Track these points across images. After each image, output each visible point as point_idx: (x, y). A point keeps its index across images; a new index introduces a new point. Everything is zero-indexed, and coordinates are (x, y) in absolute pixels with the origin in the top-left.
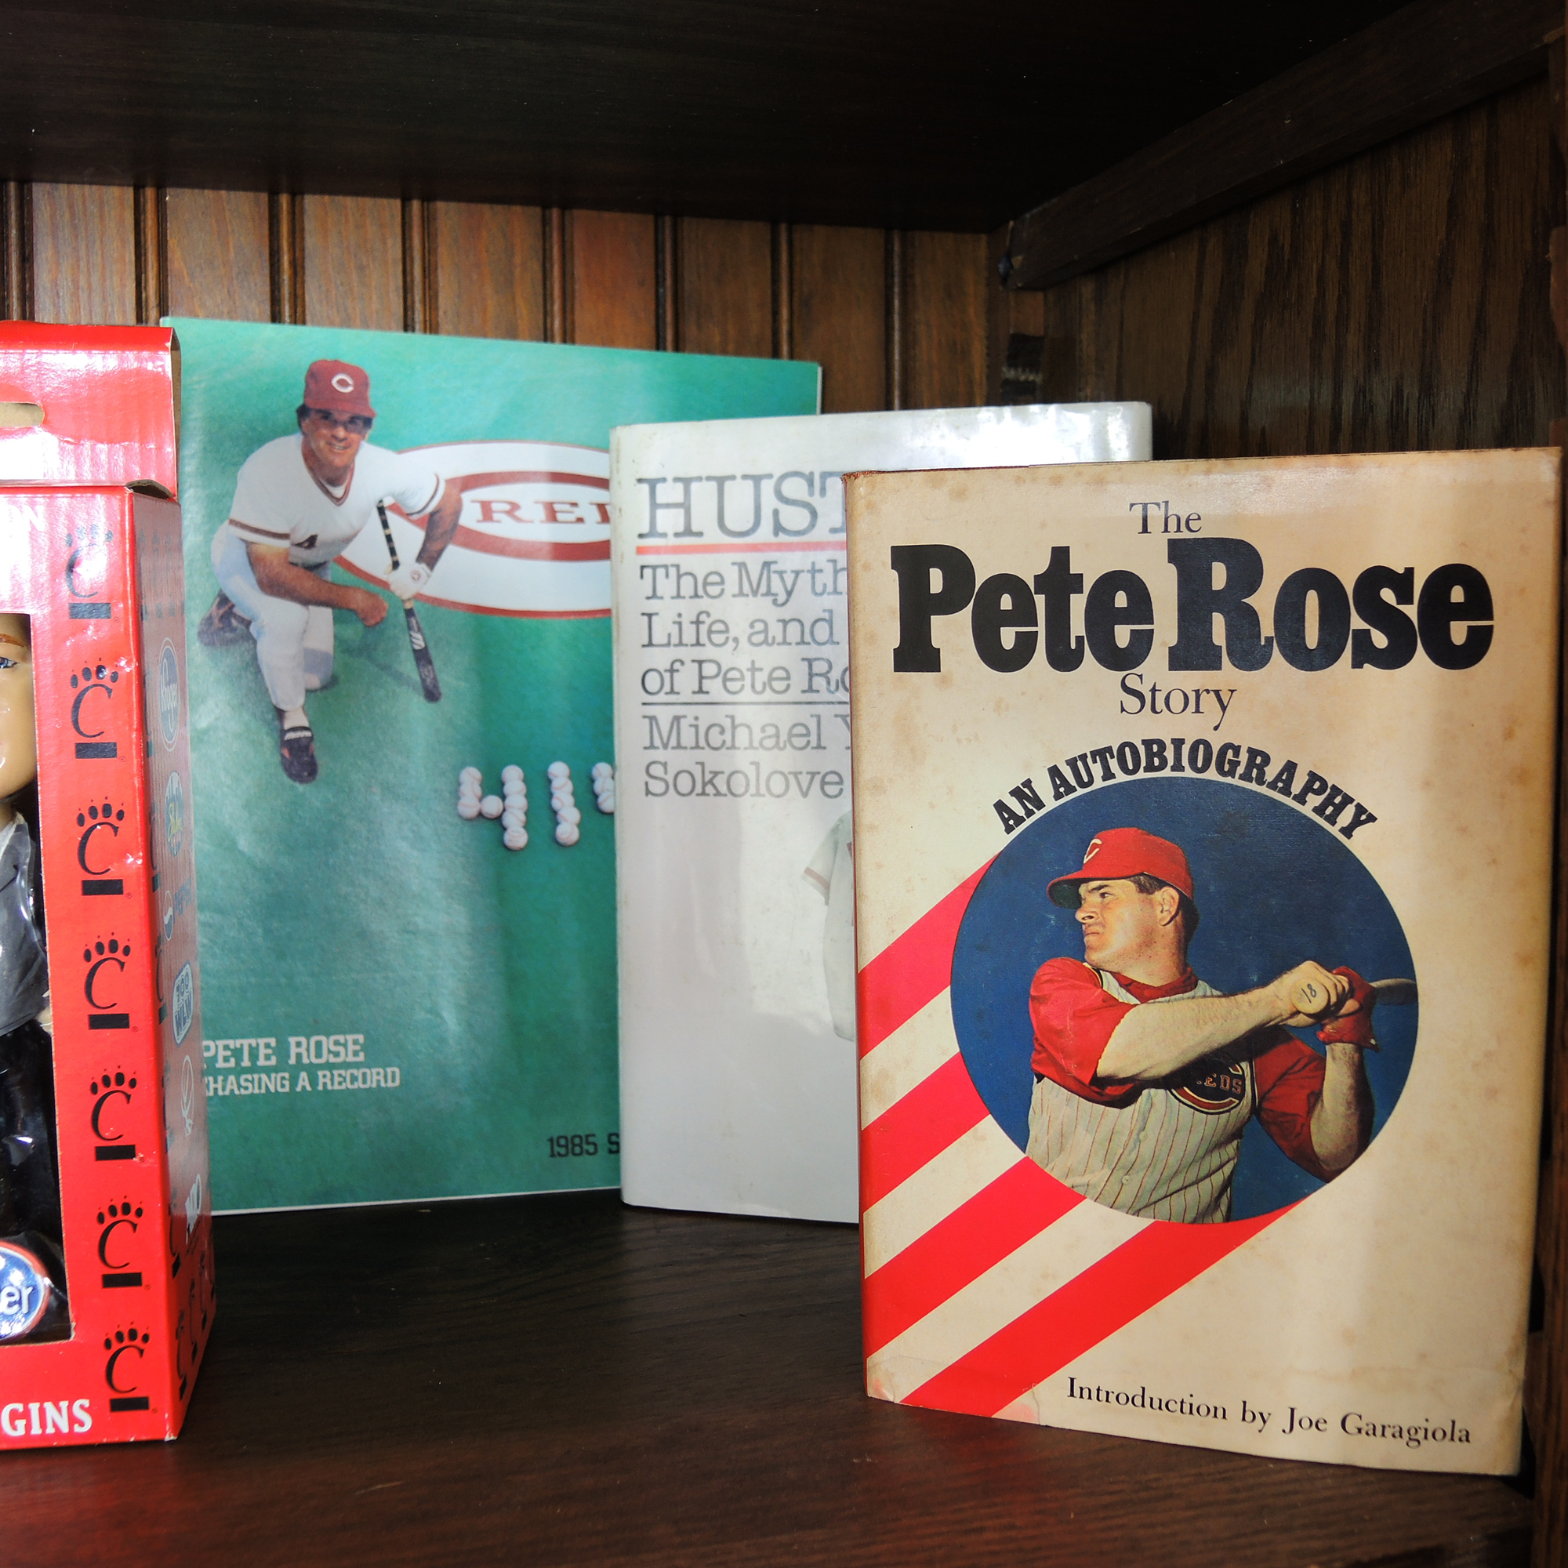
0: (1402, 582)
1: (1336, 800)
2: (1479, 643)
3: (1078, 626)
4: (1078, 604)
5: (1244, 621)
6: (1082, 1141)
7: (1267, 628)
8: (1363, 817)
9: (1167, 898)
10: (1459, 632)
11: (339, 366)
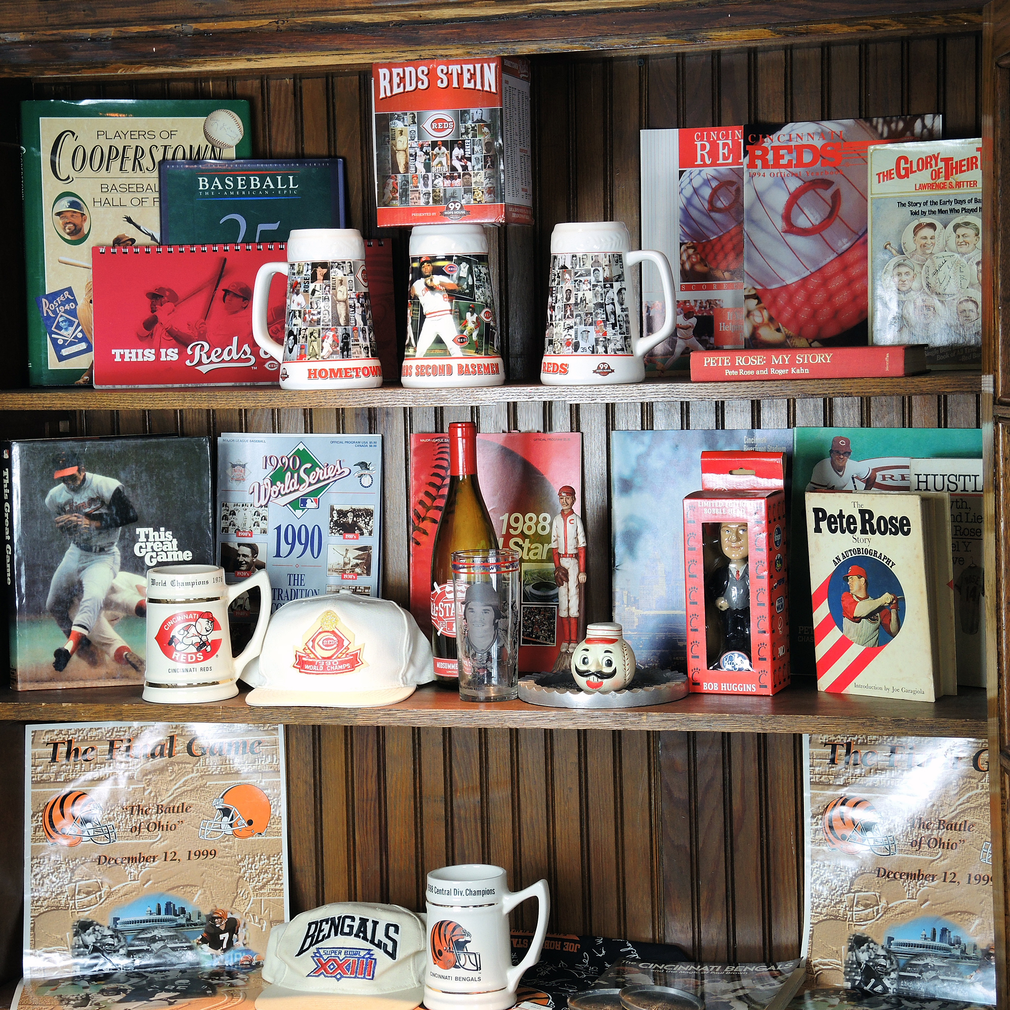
0: (896, 519)
1: (889, 561)
2: (909, 530)
3: (845, 525)
4: (844, 520)
5: (871, 525)
6: (852, 630)
7: (875, 527)
8: (893, 564)
9: (863, 579)
10: (906, 529)
11: (841, 438)
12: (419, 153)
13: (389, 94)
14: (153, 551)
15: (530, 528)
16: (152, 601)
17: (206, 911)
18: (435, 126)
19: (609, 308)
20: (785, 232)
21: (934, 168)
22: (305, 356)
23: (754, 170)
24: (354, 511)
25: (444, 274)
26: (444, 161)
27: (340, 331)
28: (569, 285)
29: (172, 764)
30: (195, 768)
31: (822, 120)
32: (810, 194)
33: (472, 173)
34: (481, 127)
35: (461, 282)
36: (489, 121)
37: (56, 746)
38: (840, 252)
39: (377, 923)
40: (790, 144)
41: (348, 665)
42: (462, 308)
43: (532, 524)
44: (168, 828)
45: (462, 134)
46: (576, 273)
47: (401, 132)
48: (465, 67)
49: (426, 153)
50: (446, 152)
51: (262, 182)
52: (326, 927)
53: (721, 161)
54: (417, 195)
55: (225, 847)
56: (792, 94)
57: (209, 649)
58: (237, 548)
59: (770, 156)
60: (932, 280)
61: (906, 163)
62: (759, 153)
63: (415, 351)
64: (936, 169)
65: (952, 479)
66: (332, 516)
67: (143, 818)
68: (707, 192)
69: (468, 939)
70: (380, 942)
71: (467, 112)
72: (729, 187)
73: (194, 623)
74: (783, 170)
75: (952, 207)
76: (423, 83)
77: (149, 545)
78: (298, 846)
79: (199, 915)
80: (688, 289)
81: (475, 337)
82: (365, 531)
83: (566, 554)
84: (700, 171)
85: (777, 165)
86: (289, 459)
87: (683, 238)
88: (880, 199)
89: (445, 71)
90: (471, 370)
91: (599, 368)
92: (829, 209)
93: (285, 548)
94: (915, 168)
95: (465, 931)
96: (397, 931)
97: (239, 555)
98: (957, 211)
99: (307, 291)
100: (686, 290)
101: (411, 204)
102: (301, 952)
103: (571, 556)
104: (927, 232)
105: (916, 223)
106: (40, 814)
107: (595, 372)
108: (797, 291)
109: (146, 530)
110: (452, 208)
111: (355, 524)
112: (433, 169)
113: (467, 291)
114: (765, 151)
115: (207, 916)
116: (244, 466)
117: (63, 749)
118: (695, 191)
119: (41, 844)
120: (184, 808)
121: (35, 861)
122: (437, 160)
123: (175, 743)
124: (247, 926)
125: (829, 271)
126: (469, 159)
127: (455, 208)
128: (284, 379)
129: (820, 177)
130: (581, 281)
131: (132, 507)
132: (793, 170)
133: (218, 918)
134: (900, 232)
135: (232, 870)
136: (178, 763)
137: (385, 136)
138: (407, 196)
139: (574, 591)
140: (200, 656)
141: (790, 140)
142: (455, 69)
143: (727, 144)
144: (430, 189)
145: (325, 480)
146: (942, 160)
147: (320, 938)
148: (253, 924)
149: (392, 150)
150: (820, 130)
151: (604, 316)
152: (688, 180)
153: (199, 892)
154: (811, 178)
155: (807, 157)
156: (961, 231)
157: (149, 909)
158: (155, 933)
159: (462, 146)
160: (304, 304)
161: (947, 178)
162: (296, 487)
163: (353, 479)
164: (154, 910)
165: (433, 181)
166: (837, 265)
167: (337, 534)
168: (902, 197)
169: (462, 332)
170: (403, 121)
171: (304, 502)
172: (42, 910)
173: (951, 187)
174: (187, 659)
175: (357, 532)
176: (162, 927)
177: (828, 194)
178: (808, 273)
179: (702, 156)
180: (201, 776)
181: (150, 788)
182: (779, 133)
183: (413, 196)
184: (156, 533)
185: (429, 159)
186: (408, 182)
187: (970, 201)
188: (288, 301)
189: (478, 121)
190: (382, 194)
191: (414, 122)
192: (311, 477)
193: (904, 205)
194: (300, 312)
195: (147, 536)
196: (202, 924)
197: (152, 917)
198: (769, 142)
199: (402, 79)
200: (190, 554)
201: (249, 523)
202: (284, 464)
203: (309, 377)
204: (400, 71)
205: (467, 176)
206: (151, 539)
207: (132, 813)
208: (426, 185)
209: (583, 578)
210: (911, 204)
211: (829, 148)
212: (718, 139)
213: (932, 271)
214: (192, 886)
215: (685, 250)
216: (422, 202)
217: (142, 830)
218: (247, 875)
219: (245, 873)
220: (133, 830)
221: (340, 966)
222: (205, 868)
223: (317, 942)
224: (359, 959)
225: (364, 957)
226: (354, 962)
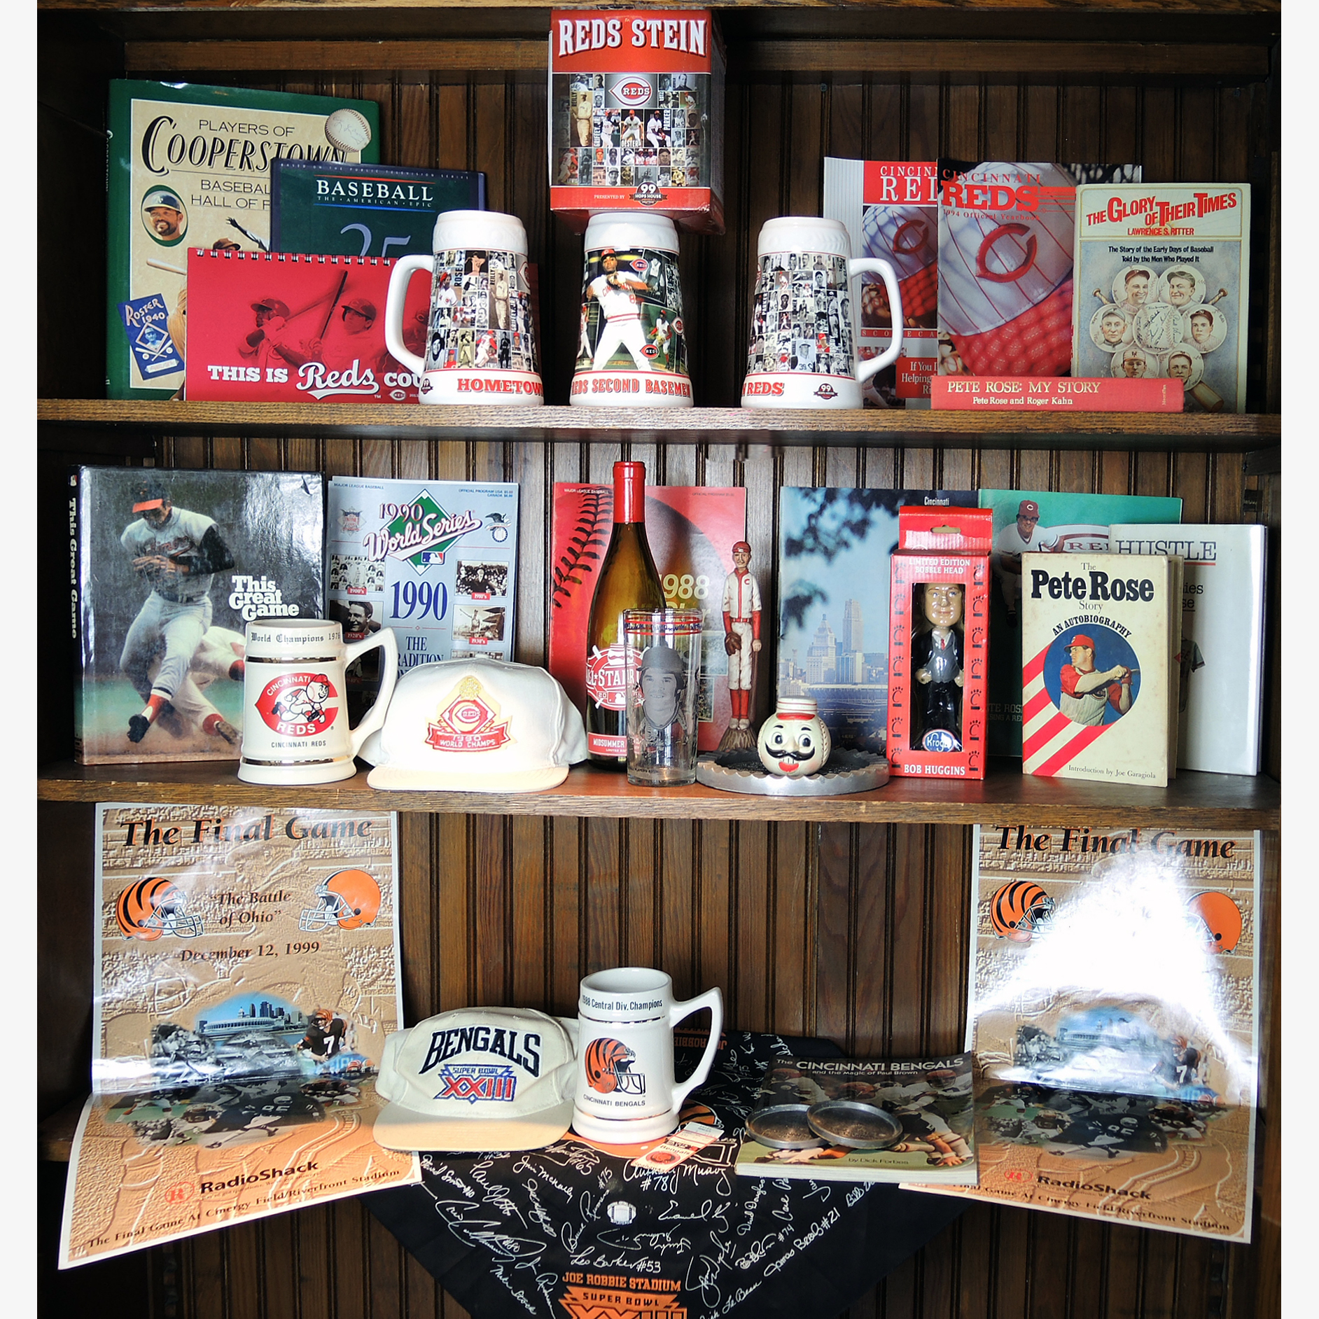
0: (1136, 583)
1: (1123, 630)
2: (1151, 596)
3: (1070, 590)
4: (1071, 584)
5: (1105, 590)
6: (1072, 707)
7: (1109, 592)
8: (1129, 633)
9: (1089, 650)
10: (1147, 594)
11: (1029, 502)
12: (606, 123)
13: (570, 51)
14: (252, 603)
15: (685, 591)
16: (251, 659)
17: (308, 1012)
18: (626, 91)
19: (832, 320)
20: (979, 276)
21: (1149, 212)
22: (454, 363)
23: (948, 208)
24: (484, 568)
25: (632, 270)
26: (637, 133)
27: (499, 335)
28: (786, 290)
29: (269, 847)
30: (295, 852)
31: (1017, 161)
32: (1006, 237)
33: (671, 150)
34: (684, 95)
35: (651, 282)
36: (694, 89)
37: (132, 827)
38: (1036, 302)
39: (516, 1034)
40: (985, 184)
41: (493, 741)
42: (652, 313)
43: (688, 587)
44: (264, 918)
45: (660, 103)
46: (795, 276)
47: (584, 97)
48: (668, 23)
49: (615, 124)
50: (640, 123)
51: (391, 190)
52: (455, 1040)
53: (908, 198)
54: (602, 173)
55: (329, 939)
56: (985, 133)
57: (322, 719)
58: (348, 607)
59: (964, 195)
60: (1143, 333)
61: (1119, 205)
62: (953, 190)
63: (592, 363)
64: (1151, 213)
65: (1161, 546)
66: (459, 572)
67: (234, 908)
68: (892, 231)
69: (631, 1058)
70: (519, 1056)
71: (668, 77)
72: (917, 227)
73: (305, 688)
74: (977, 211)
75: (1166, 255)
76: (613, 40)
77: (247, 596)
78: (411, 936)
79: (300, 1017)
80: (869, 334)
81: (665, 350)
82: (497, 590)
83: (740, 618)
84: (886, 208)
85: (970, 205)
86: (410, 508)
87: (865, 279)
88: (1090, 242)
89: (642, 27)
90: (661, 387)
91: (820, 389)
92: (1025, 256)
93: (404, 608)
94: (1128, 211)
95: (628, 1050)
96: (538, 1043)
97: (351, 615)
98: (1172, 260)
99: (459, 285)
100: (867, 336)
101: (594, 184)
102: (426, 1068)
103: (745, 621)
104: (1140, 280)
105: (1128, 270)
106: (113, 904)
107: (816, 393)
108: (991, 340)
109: (244, 578)
110: (645, 191)
111: (485, 582)
112: (623, 143)
113: (658, 293)
114: (959, 189)
115: (309, 1017)
116: (358, 514)
117: (140, 831)
118: (880, 229)
119: (114, 938)
120: (281, 896)
121: (107, 958)
122: (628, 132)
123: (273, 824)
124: (355, 1027)
125: (1025, 322)
126: (668, 133)
127: (648, 191)
128: (425, 392)
129: (1015, 221)
130: (800, 285)
131: (227, 551)
132: (987, 211)
133: (321, 1019)
134: (1111, 279)
135: (337, 965)
136: (276, 847)
137: (564, 102)
138: (589, 174)
139: (746, 660)
140: (311, 727)
141: (985, 180)
142: (654, 24)
143: (916, 181)
144: (618, 167)
145: (451, 532)
146: (1158, 204)
147: (449, 1053)
148: (362, 1026)
149: (572, 118)
150: (1016, 172)
151: (827, 329)
152: (873, 217)
153: (300, 990)
154: (1006, 221)
155: (1003, 200)
156: (1175, 281)
157: (241, 1010)
158: (249, 1037)
159: (660, 116)
160: (454, 300)
161: (1162, 223)
162: (418, 540)
163: (485, 532)
164: (248, 1012)
165: (622, 157)
166: (1032, 315)
167: (465, 593)
168: (1113, 241)
169: (652, 341)
170: (588, 84)
171: (427, 557)
172: (115, 1013)
173: (1167, 234)
174: (295, 731)
175: (488, 591)
176: (257, 1031)
177: (1023, 240)
178: (1003, 322)
179: (888, 191)
180: (302, 861)
181: (243, 874)
182: (973, 171)
183: (597, 174)
184: (256, 583)
185: (618, 131)
186: (591, 157)
187: (1186, 250)
188: (433, 299)
189: (680, 88)
190: (557, 171)
191: (601, 86)
192: (436, 529)
193: (1116, 250)
194: (449, 310)
195: (245, 586)
196: (304, 1027)
197: (245, 1020)
198: (964, 180)
199: (588, 34)
200: (297, 608)
201: (363, 579)
202: (404, 514)
203: (460, 388)
204: (586, 23)
205: (665, 153)
206: (250, 589)
207: (221, 903)
208: (613, 161)
209: (757, 646)
210: (1123, 249)
211: (1025, 192)
212: (906, 174)
213: (1144, 322)
214: (292, 983)
215: (867, 292)
216: (607, 182)
217: (233, 922)
218: (354, 970)
219: (352, 967)
220: (223, 921)
221: (474, 1087)
222: (306, 963)
223: (445, 1057)
224: (496, 1077)
225: (501, 1076)
226: (490, 1081)
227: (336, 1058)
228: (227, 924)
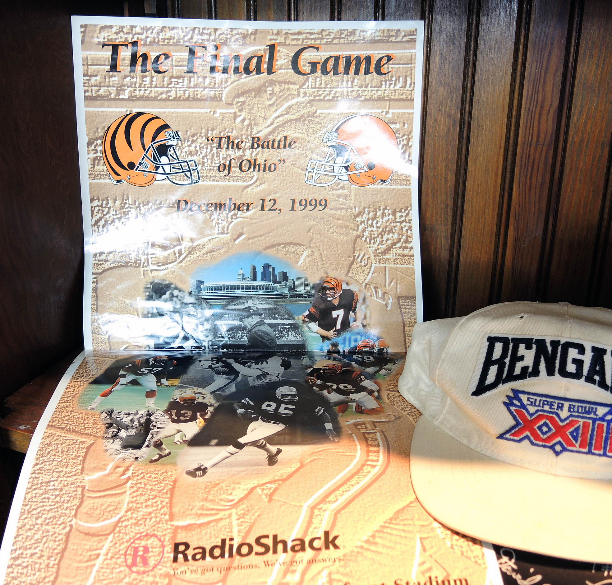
17: (315, 279)
29: (272, 83)
30: (302, 91)
37: (115, 48)
44: (267, 168)
55: (339, 196)
67: (234, 153)
79: (306, 284)
106: (99, 142)
115: (316, 286)
117: (125, 54)
119: (102, 181)
120: (286, 143)
121: (96, 203)
124: (368, 301)
133: (330, 289)
135: (347, 227)
136: (280, 83)
148: (375, 300)
153: (306, 253)
157: (241, 272)
158: (250, 303)
164: (248, 274)
172: (107, 265)
176: (258, 297)
180: (310, 102)
181: (243, 114)
196: (310, 296)
197: (245, 283)
207: (219, 146)
214: (296, 244)
217: (233, 169)
218: (366, 234)
219: (364, 231)
220: (222, 168)
221: (560, 431)
222: (312, 223)
223: (511, 377)
224: (594, 420)
225: (602, 419)
226: (585, 425)
227: (346, 335)
228: (226, 172)
